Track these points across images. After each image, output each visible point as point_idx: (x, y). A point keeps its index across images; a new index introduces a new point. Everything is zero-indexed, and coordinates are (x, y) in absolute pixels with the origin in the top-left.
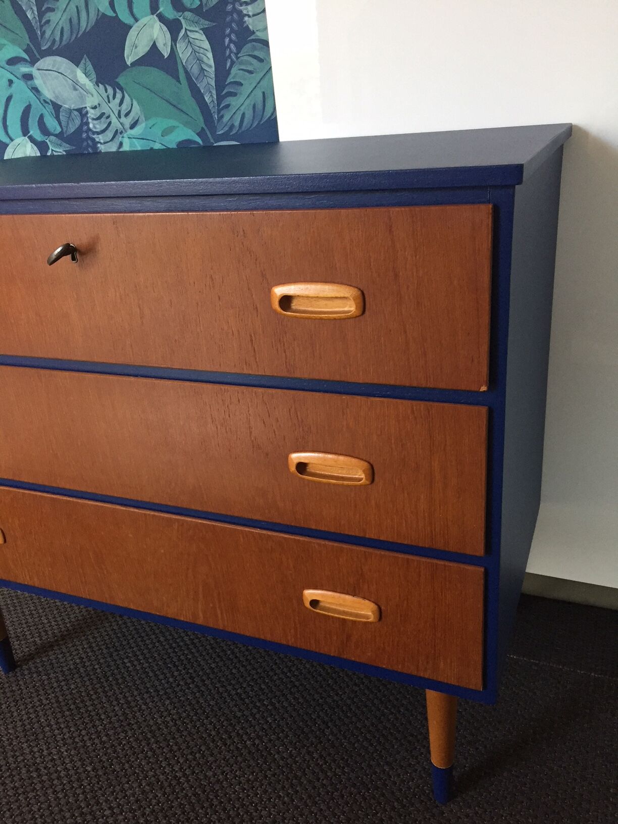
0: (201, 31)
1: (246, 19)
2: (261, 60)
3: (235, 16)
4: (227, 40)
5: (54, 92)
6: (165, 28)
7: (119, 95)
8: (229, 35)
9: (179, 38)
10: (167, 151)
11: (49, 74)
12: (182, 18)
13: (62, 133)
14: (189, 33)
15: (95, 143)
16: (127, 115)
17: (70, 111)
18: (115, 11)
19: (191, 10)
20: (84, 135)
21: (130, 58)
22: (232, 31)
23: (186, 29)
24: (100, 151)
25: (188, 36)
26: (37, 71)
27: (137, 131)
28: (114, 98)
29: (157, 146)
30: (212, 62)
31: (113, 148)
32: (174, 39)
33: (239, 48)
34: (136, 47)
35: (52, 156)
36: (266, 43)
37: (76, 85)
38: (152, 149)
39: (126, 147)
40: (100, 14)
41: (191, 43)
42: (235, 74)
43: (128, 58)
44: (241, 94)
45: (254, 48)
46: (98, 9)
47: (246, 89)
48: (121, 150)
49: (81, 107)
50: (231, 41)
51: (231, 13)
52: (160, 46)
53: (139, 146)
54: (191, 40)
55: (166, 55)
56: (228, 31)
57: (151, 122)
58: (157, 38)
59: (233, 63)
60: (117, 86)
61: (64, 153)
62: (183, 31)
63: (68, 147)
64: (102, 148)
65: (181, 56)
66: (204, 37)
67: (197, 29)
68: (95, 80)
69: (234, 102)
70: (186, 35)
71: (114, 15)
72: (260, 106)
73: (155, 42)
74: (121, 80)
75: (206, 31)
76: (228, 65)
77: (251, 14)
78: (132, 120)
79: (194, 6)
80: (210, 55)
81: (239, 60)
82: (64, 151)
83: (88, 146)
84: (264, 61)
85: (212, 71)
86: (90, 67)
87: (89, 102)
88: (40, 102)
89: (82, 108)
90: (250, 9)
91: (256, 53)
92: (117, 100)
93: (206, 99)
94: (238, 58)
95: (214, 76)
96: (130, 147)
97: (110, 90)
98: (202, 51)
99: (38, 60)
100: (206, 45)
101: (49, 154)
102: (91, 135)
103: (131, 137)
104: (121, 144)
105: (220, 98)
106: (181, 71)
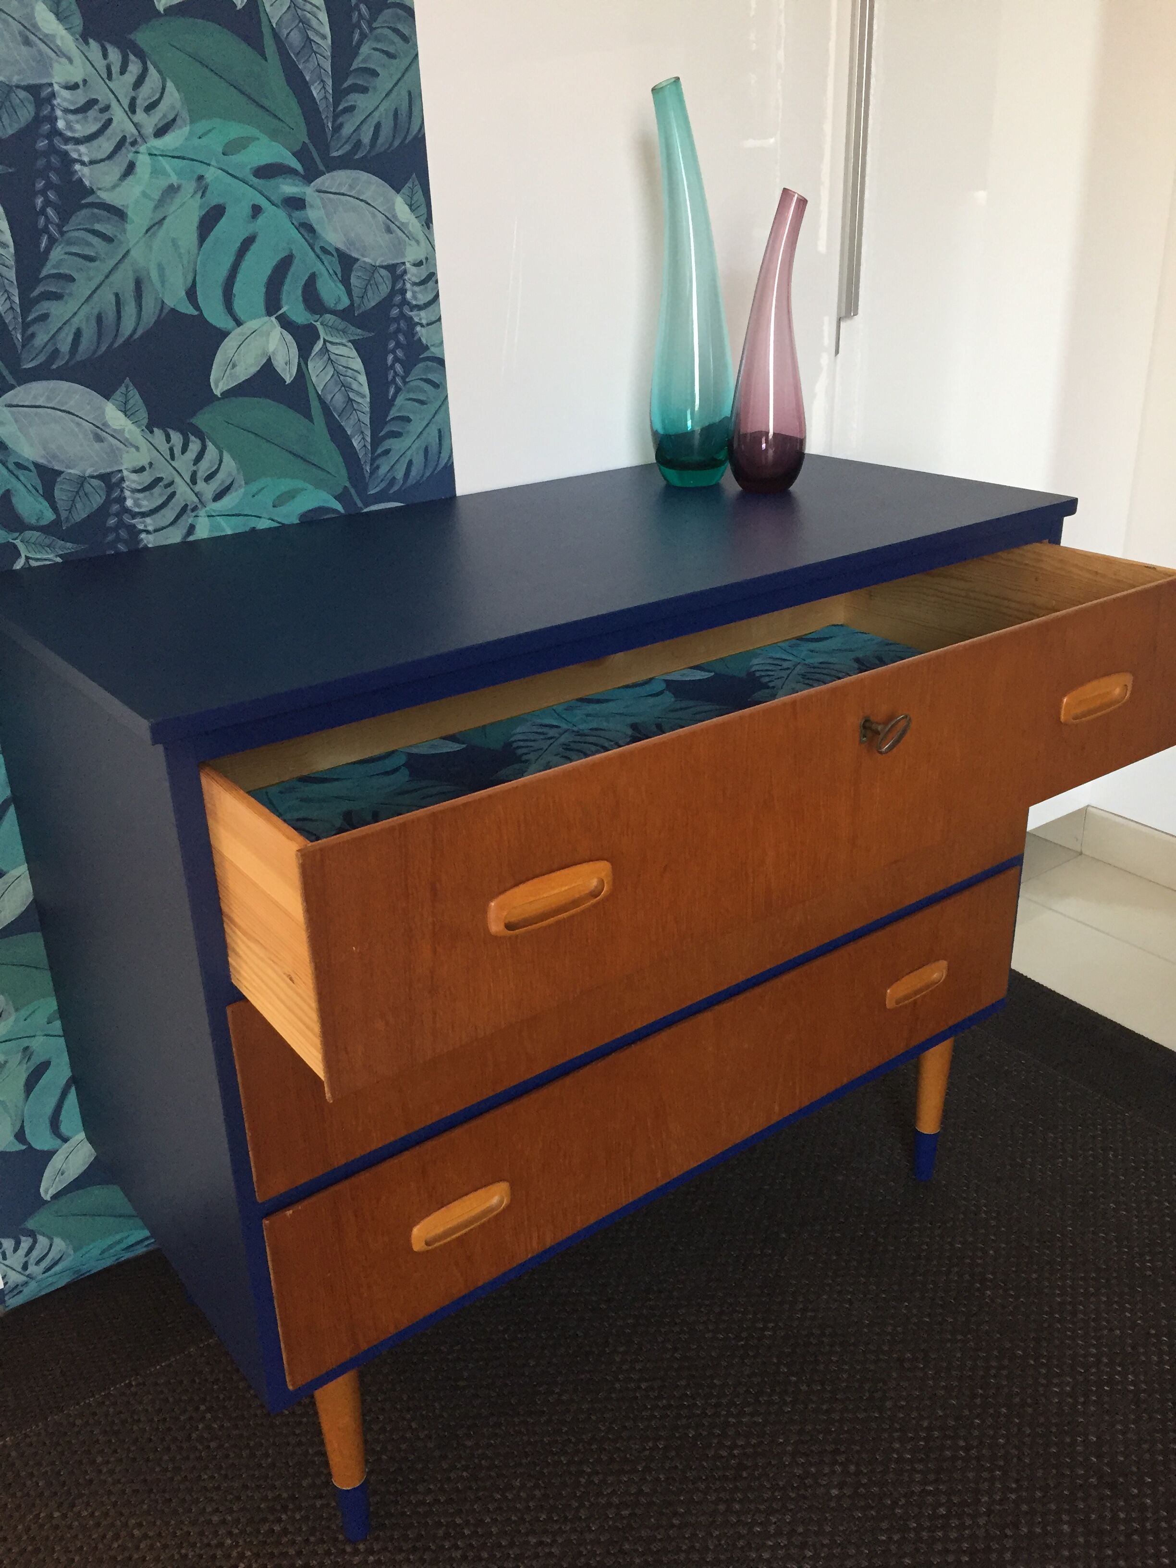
0: (350, 344)
1: (418, 328)
2: (436, 386)
3: (403, 324)
4: (390, 357)
5: (44, 449)
6: (289, 338)
7: (195, 446)
8: (393, 351)
9: (313, 355)
10: (280, 531)
11: (36, 414)
12: (318, 323)
13: (57, 523)
14: (328, 345)
15: (134, 533)
16: (209, 478)
17: (82, 480)
18: (197, 307)
19: (333, 312)
20: (112, 521)
21: (221, 385)
22: (398, 345)
23: (325, 341)
24: (146, 548)
25: (328, 351)
26: (6, 409)
27: (228, 502)
28: (184, 450)
29: (263, 524)
30: (366, 390)
31: (174, 536)
32: (304, 353)
33: (407, 371)
34: (234, 366)
35: (27, 569)
36: (441, 362)
37: (100, 433)
38: (253, 530)
39: (203, 532)
40: (165, 311)
41: (332, 361)
42: (402, 405)
43: (217, 386)
44: (408, 432)
45: (428, 369)
46: (163, 302)
47: (416, 427)
48: (191, 538)
49: (109, 470)
50: (396, 359)
51: (396, 320)
52: (279, 365)
53: (228, 528)
54: (333, 357)
55: (288, 380)
56: (392, 345)
57: (254, 487)
58: (273, 353)
59: (398, 390)
60: (189, 430)
61: (59, 560)
62: (320, 343)
63: (69, 547)
64: (149, 541)
65: (314, 379)
66: (354, 353)
67: (344, 341)
68: (146, 421)
69: (396, 445)
70: (325, 350)
71: (196, 313)
72: (434, 448)
73: (269, 359)
74: (201, 420)
75: (357, 345)
76: (392, 391)
77: (424, 322)
78: (220, 485)
79: (340, 307)
80: (363, 379)
81: (407, 386)
82: (60, 556)
83: (118, 539)
84: (439, 386)
85: (365, 403)
86: (135, 398)
87: (128, 461)
88: (7, 468)
89: (112, 473)
90: (423, 316)
91: (430, 376)
92: (192, 453)
93: (355, 444)
94: (405, 383)
95: (368, 409)
96: (211, 531)
97: (177, 438)
98: (350, 372)
99: (12, 387)
100: (357, 364)
101: (19, 565)
102: (126, 518)
103: (213, 514)
104: (191, 529)
105: (376, 441)
106: (315, 404)
